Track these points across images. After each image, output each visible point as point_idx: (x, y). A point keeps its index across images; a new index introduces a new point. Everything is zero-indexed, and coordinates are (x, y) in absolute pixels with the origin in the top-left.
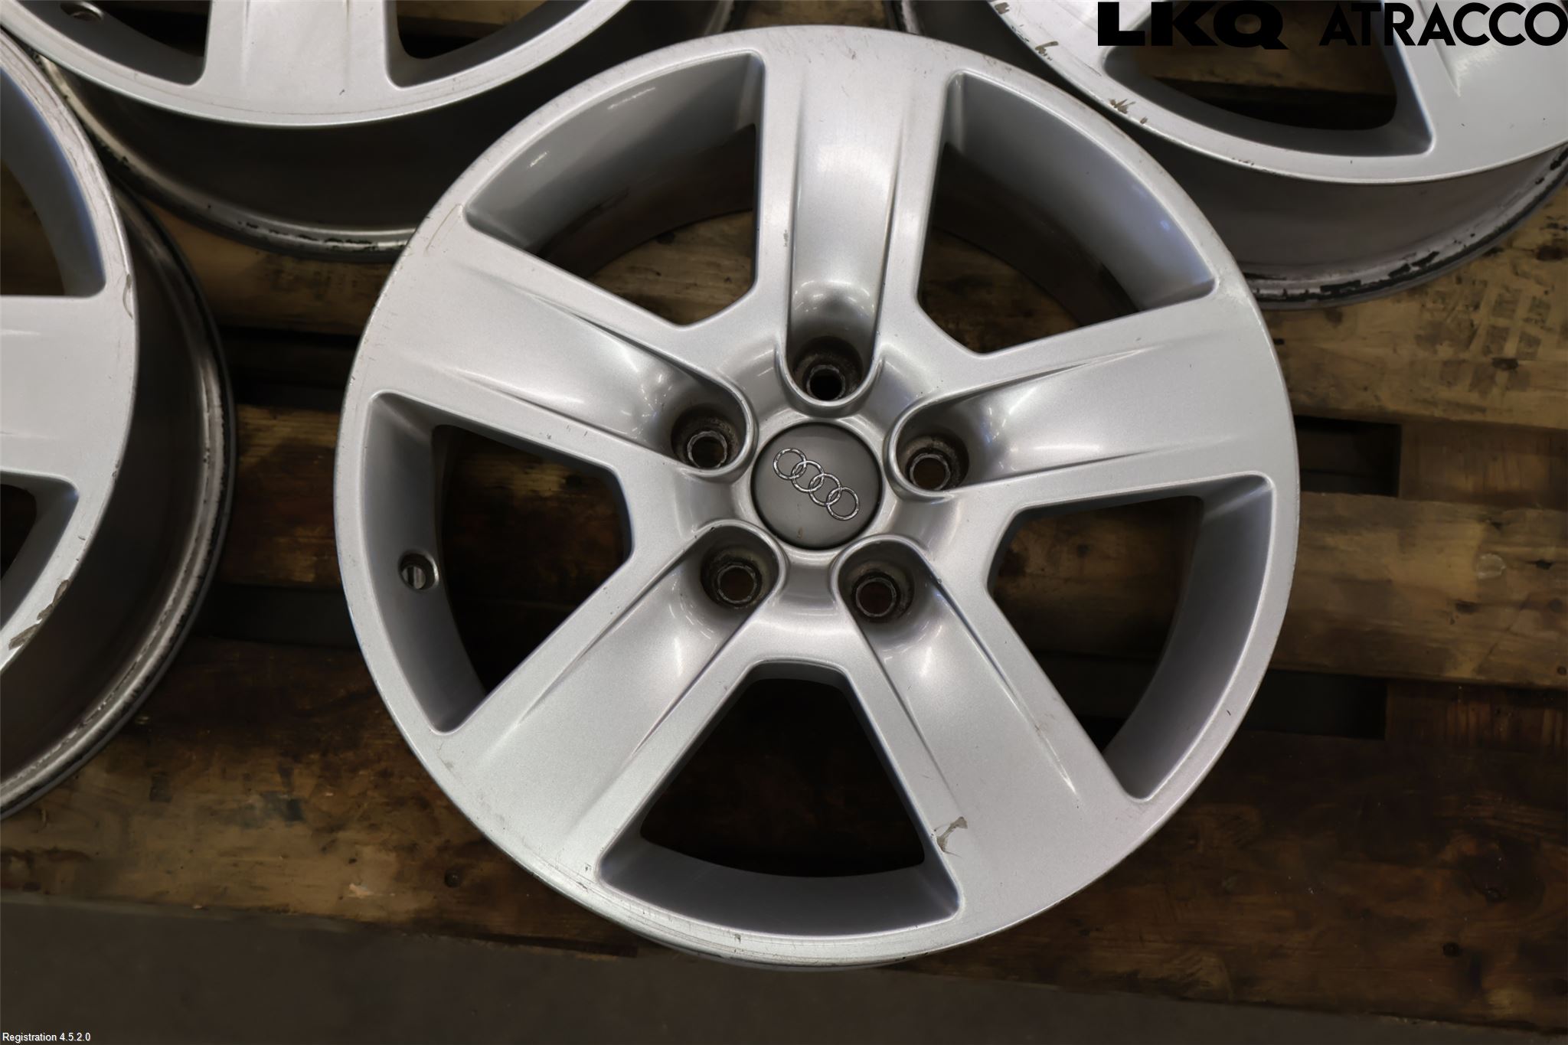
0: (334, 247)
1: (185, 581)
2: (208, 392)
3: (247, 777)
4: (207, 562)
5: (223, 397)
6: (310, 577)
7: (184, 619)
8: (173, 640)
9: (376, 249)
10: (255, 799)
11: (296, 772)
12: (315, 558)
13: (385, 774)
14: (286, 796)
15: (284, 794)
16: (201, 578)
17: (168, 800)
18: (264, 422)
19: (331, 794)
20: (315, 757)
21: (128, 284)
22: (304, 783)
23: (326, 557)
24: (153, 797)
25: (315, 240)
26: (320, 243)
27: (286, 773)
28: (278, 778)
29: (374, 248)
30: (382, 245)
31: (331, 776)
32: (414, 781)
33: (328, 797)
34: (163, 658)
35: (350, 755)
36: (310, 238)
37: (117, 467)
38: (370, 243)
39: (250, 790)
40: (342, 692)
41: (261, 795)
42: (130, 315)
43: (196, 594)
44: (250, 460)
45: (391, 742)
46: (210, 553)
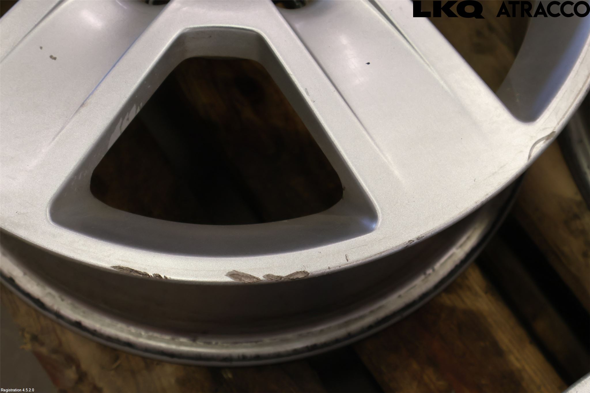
1: (340, 327)
2: (468, 238)
4: (363, 331)
5: (473, 250)
7: (314, 347)
8: (296, 352)
16: (350, 336)
18: (478, 289)
21: (548, 137)
34: (278, 355)
37: (418, 239)
42: (529, 156)
43: (337, 341)
44: (447, 300)
46: (370, 327)
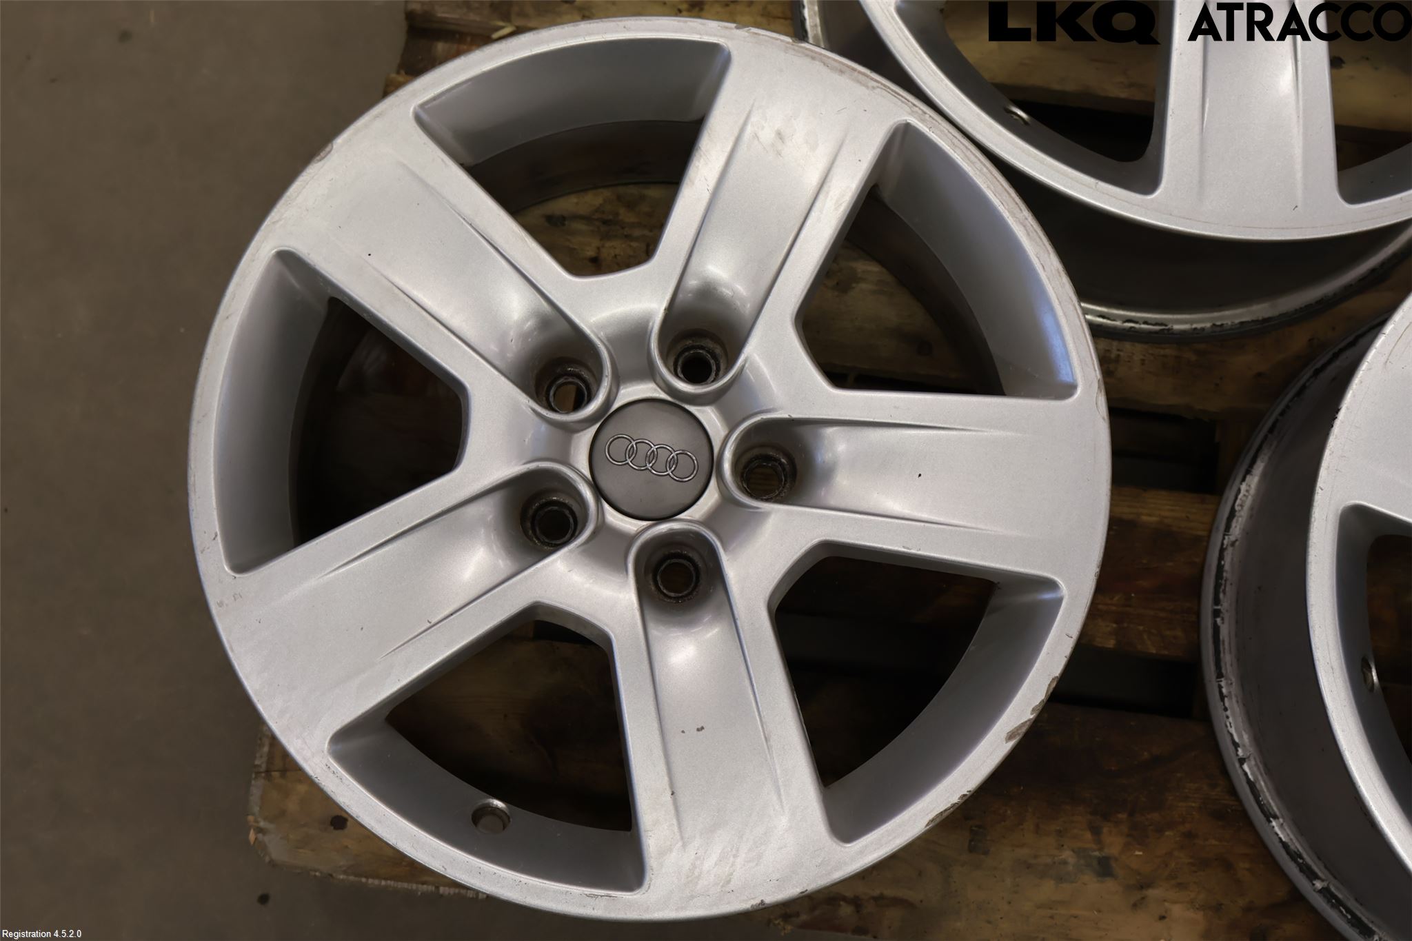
0: (1131, 328)
3: (1060, 833)
6: (1111, 644)
9: (1170, 332)
10: (1067, 854)
11: (1105, 830)
12: (1115, 625)
13: (1190, 835)
14: (1097, 853)
15: (1095, 851)
17: (986, 853)
19: (1141, 853)
20: (1123, 816)
22: (1114, 843)
23: (1125, 625)
24: (972, 849)
25: (1114, 320)
26: (1118, 323)
27: (1096, 831)
28: (1088, 835)
29: (1169, 330)
30: (1177, 327)
31: (1138, 835)
32: (1217, 843)
33: (1137, 855)
35: (1155, 816)
36: (1108, 319)
38: (1166, 325)
39: (1063, 846)
40: (1146, 755)
41: (1073, 851)
45: (1193, 805)
